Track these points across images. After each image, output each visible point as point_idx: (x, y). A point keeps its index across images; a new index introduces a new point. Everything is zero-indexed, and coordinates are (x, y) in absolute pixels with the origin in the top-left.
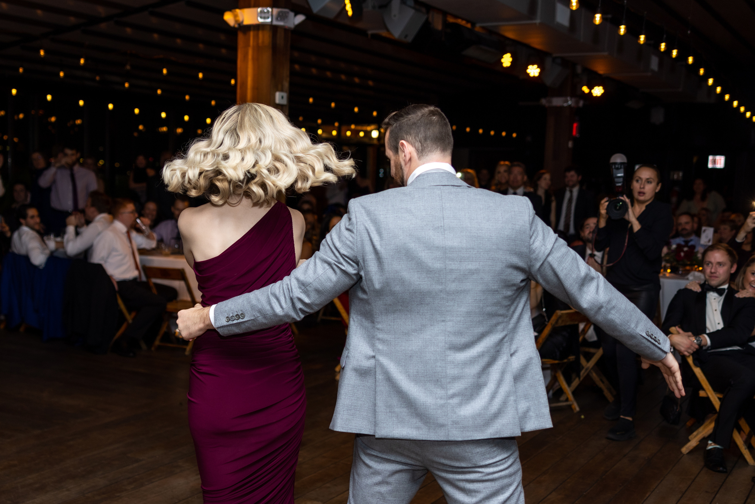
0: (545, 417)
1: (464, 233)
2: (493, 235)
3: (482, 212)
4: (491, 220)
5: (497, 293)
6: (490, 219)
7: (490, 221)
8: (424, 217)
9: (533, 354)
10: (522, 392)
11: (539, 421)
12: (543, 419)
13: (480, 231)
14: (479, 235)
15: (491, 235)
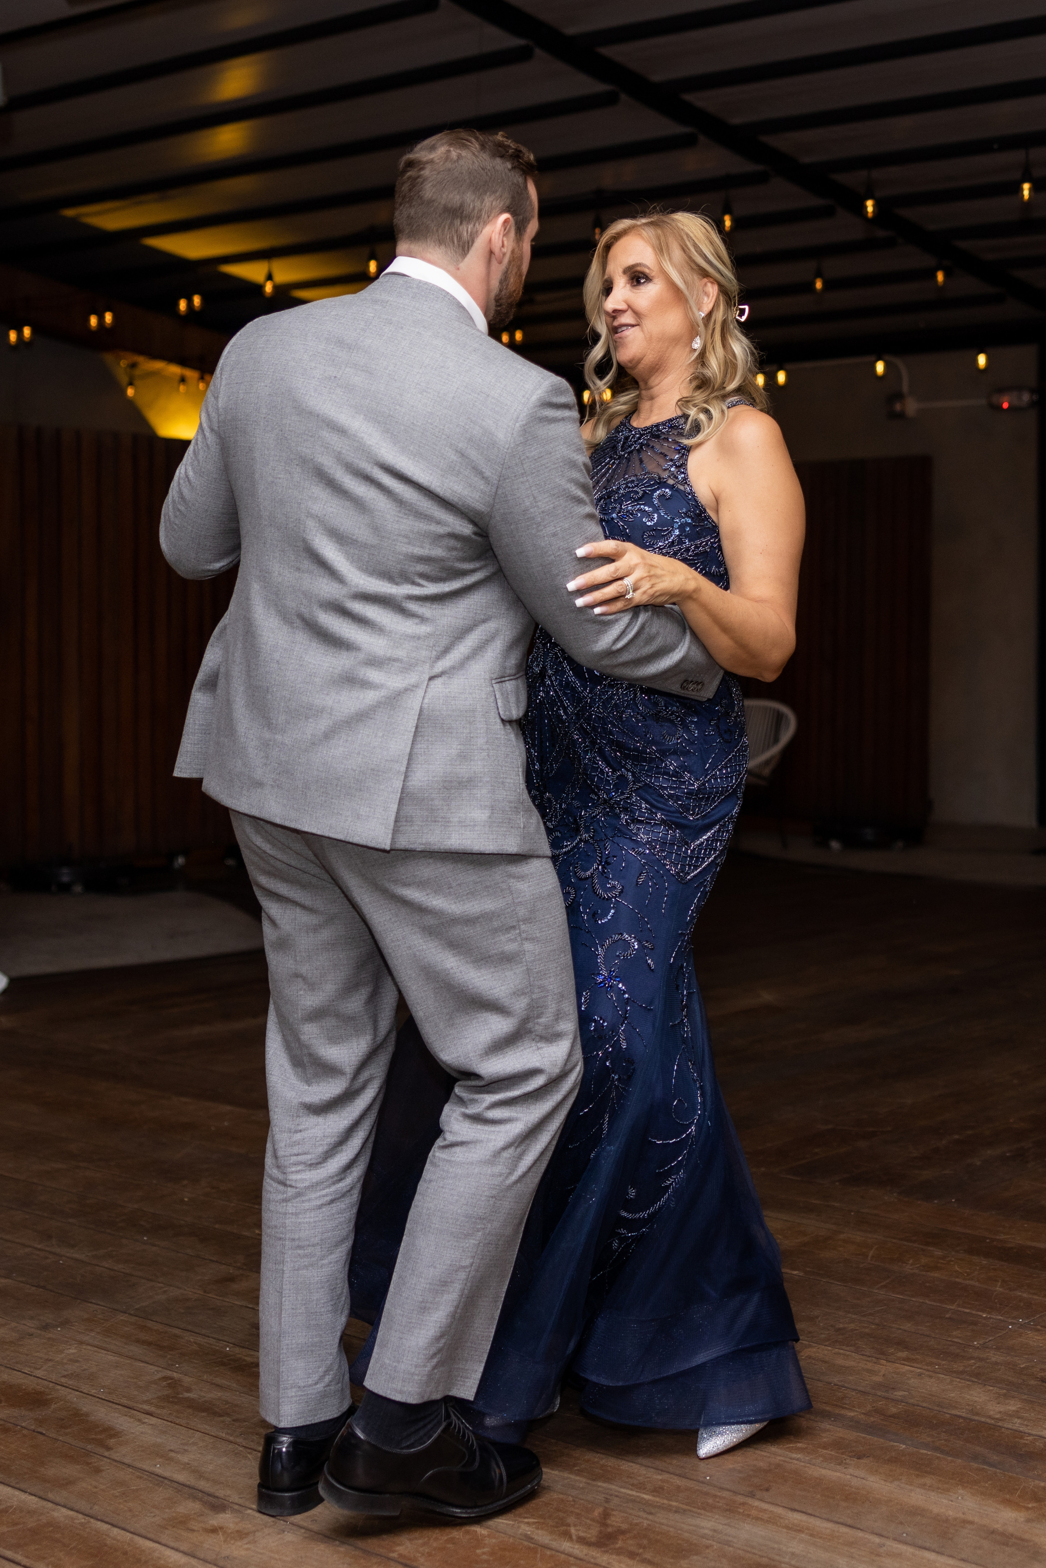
0: (476, 828)
1: (368, 401)
2: (420, 424)
3: (421, 372)
4: (429, 393)
5: (406, 540)
6: (429, 390)
7: (425, 394)
8: (318, 353)
9: (480, 691)
10: (442, 766)
11: (462, 834)
12: (470, 831)
13: (398, 407)
14: (391, 413)
15: (415, 422)
